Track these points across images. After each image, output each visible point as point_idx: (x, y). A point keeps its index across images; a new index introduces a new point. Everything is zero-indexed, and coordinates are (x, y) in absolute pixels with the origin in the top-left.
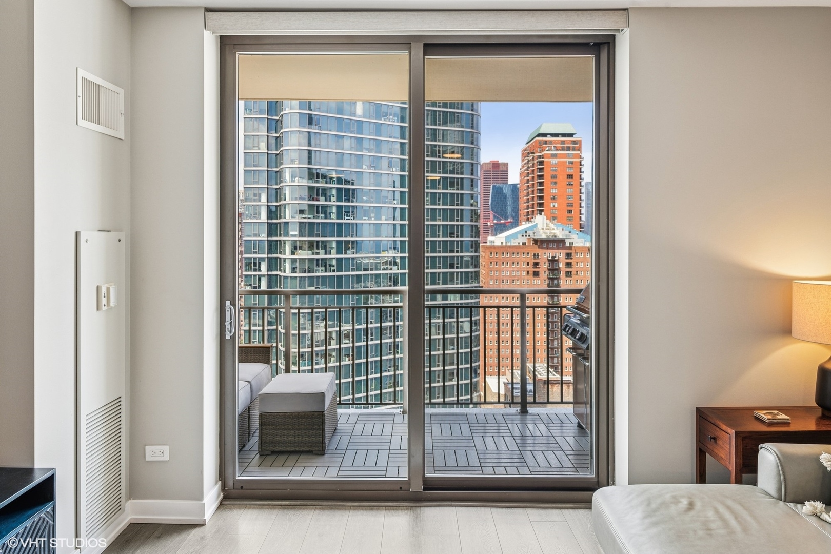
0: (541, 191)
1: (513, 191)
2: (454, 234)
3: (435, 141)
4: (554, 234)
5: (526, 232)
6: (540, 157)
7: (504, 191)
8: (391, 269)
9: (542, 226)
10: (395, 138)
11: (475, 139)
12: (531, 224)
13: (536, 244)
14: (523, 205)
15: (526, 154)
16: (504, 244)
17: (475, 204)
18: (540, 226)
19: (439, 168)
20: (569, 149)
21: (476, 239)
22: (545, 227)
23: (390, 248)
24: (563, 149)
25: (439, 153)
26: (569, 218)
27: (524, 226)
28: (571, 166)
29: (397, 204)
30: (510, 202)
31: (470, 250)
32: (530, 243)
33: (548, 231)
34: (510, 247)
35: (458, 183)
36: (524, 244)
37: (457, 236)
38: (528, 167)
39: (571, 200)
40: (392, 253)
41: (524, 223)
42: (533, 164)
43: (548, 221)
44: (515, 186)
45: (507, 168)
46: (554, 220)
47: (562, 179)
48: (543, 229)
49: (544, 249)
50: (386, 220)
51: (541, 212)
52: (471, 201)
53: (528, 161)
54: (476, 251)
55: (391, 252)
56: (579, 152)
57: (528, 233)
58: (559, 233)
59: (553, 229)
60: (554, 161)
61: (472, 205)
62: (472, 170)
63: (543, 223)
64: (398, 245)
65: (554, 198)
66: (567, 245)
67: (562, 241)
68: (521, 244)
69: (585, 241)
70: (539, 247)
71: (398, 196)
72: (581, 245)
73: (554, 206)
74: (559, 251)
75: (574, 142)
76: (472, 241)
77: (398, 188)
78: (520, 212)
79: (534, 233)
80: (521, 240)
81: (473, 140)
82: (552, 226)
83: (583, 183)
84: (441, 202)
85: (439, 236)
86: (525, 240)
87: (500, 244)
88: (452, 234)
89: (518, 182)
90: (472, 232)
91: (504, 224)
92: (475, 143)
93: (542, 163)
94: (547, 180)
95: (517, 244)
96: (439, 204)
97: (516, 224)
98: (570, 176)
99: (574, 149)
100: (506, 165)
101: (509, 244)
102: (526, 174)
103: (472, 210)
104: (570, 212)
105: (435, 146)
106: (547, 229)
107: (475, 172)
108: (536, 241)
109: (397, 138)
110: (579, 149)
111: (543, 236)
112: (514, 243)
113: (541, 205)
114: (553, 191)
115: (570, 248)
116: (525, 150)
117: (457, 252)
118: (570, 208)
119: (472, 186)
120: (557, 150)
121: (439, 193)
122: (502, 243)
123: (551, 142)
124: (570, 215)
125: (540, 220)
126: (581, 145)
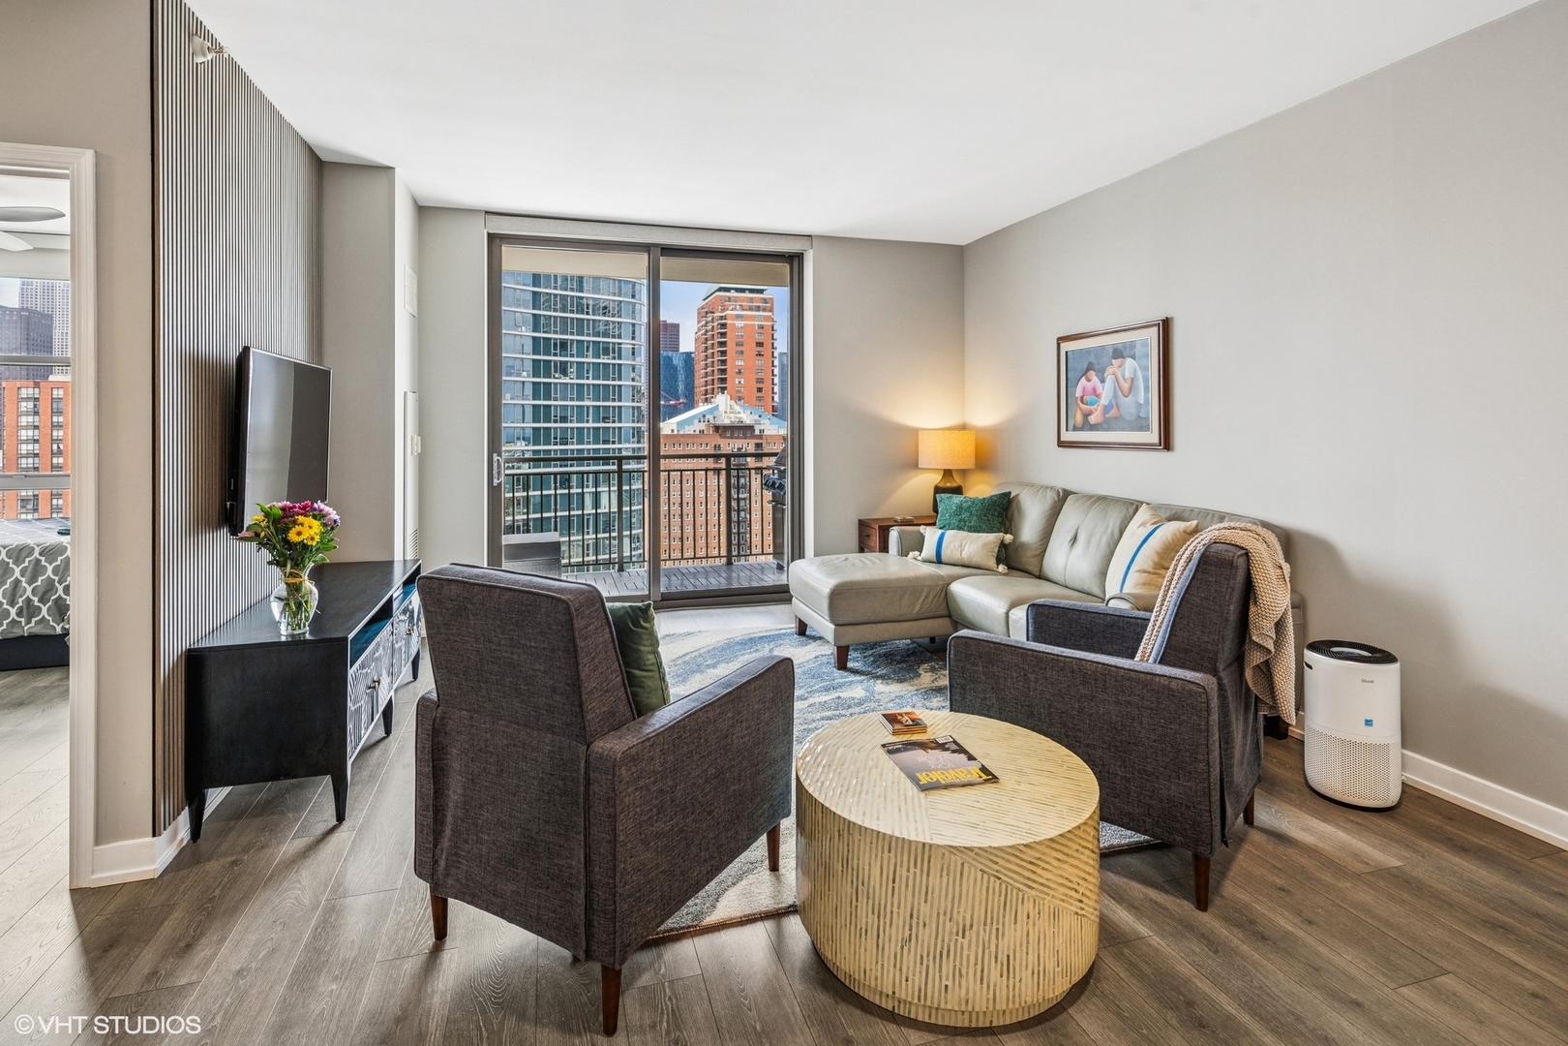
0: (724, 362)
1: (685, 361)
2: (609, 418)
3: (581, 291)
4: (740, 418)
5: (704, 416)
6: (722, 318)
7: (674, 362)
8: (519, 468)
9: (726, 408)
10: (524, 285)
11: (637, 292)
12: (709, 406)
13: (717, 432)
14: (699, 381)
15: (704, 313)
16: (675, 432)
17: (637, 378)
18: (722, 408)
19: (588, 329)
20: (758, 309)
21: (639, 425)
22: (728, 410)
23: (518, 439)
24: (751, 309)
25: (588, 308)
26: (759, 399)
27: (702, 408)
28: (761, 331)
29: (528, 376)
30: (681, 376)
31: (632, 440)
32: (709, 430)
33: (733, 415)
34: (683, 436)
35: (614, 349)
36: (701, 431)
37: (614, 422)
38: (707, 331)
39: (761, 375)
40: (521, 446)
41: (701, 404)
42: (713, 327)
43: (732, 402)
44: (688, 354)
45: (678, 331)
46: (740, 400)
47: (750, 348)
48: (726, 412)
49: (728, 438)
50: (512, 399)
51: (723, 389)
52: (632, 375)
53: (707, 323)
54: (639, 442)
55: (519, 444)
56: (771, 314)
57: (707, 417)
58: (747, 418)
59: (739, 413)
60: (739, 323)
61: (633, 380)
62: (634, 333)
63: (726, 405)
64: (529, 433)
65: (740, 372)
66: (757, 432)
67: (751, 428)
68: (698, 432)
69: (779, 427)
70: (721, 435)
71: (529, 366)
72: (774, 433)
73: (740, 382)
74: (747, 441)
75: (765, 301)
76: (634, 428)
77: (529, 354)
78: (696, 390)
79: (714, 418)
80: (698, 427)
81: (634, 292)
82: (737, 408)
83: (776, 354)
84: (591, 375)
85: (588, 421)
86: (702, 426)
87: (670, 433)
88: (605, 419)
89: (693, 350)
90: (633, 416)
91: (675, 406)
92: (637, 297)
93: (724, 326)
94: (730, 348)
95: (692, 432)
96: (588, 378)
97: (690, 405)
98: (760, 344)
99: (764, 310)
100: (677, 326)
101: (682, 433)
102: (704, 340)
103: (633, 387)
104: (760, 390)
105: (582, 298)
106: (731, 413)
107: (637, 333)
108: (717, 428)
109: (529, 285)
110: (771, 311)
111: (727, 422)
112: (689, 430)
113: (723, 380)
114: (740, 363)
115: (760, 437)
116: (702, 308)
117: (614, 442)
118: (760, 386)
119: (633, 354)
120: (743, 310)
121: (589, 363)
122: (673, 431)
123: (736, 300)
124: (760, 394)
125: (722, 400)
126: (772, 305)
